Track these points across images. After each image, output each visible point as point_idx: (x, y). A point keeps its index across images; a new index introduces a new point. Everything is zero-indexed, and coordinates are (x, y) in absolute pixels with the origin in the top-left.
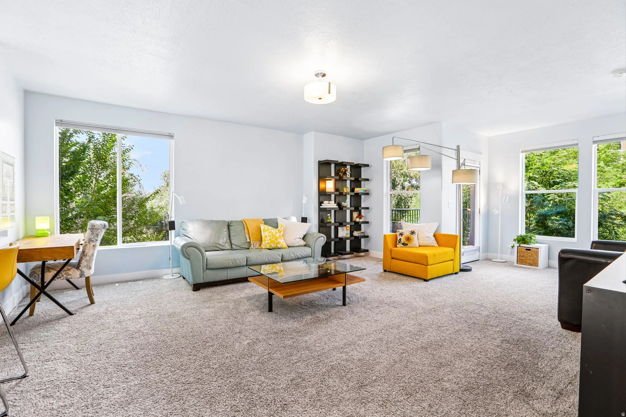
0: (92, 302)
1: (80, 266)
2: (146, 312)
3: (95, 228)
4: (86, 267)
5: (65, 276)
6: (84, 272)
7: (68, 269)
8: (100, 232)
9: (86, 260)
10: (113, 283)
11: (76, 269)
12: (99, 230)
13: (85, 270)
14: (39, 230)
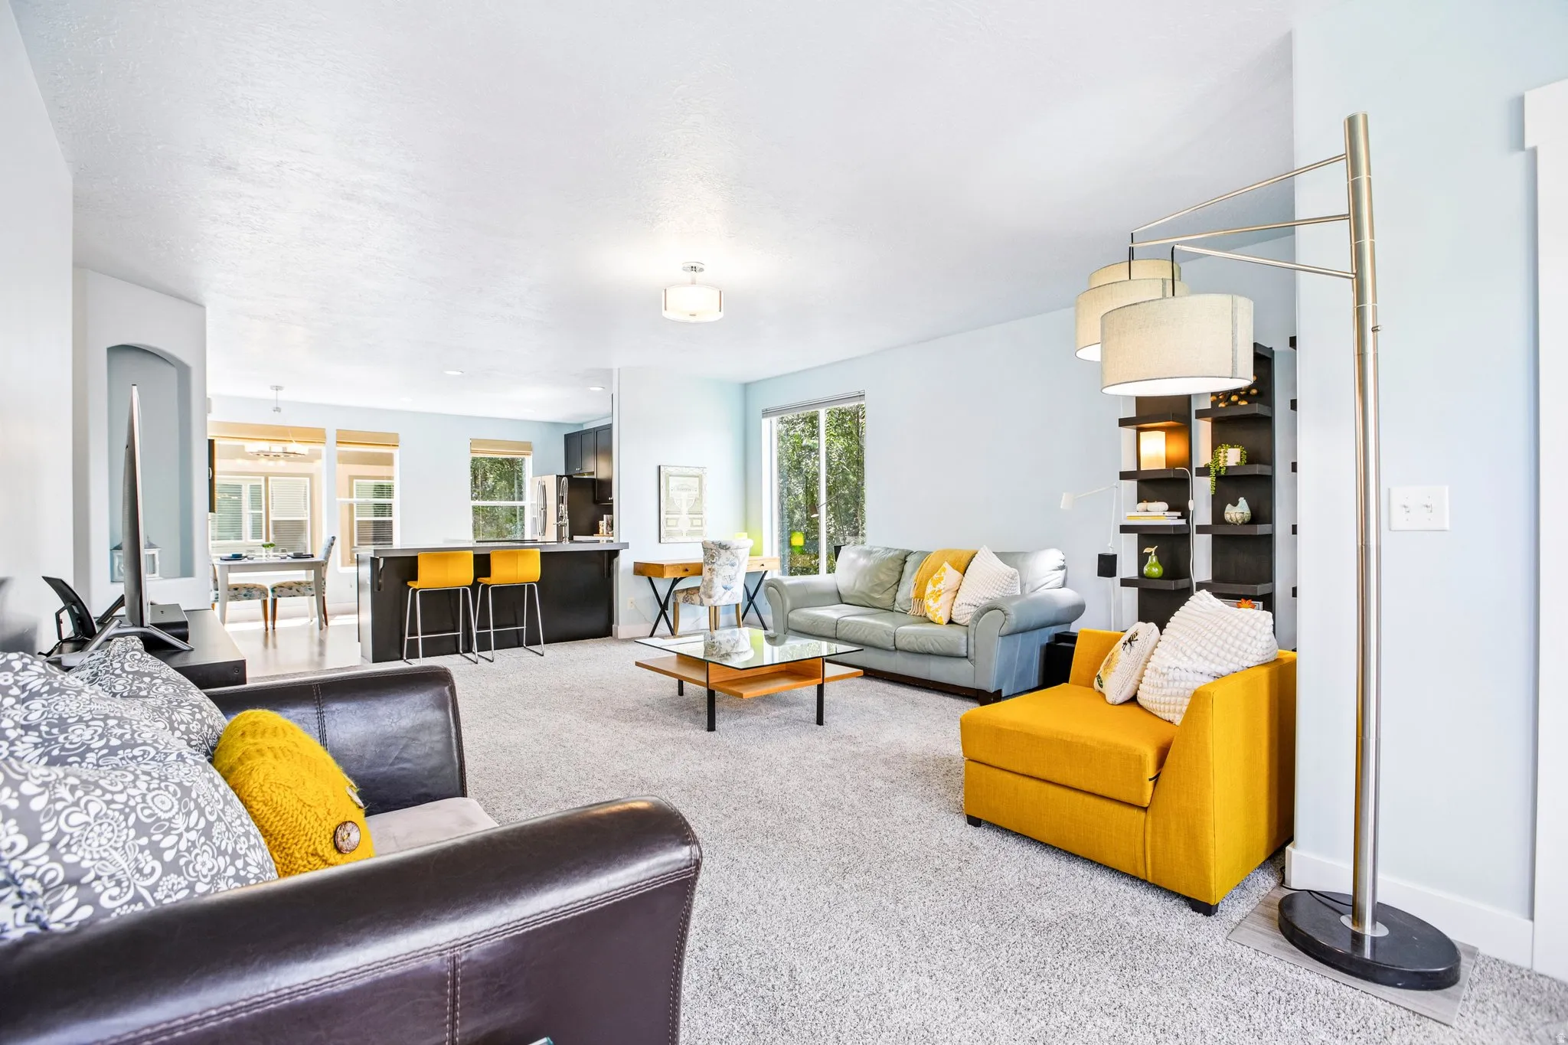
6: (704, 600)
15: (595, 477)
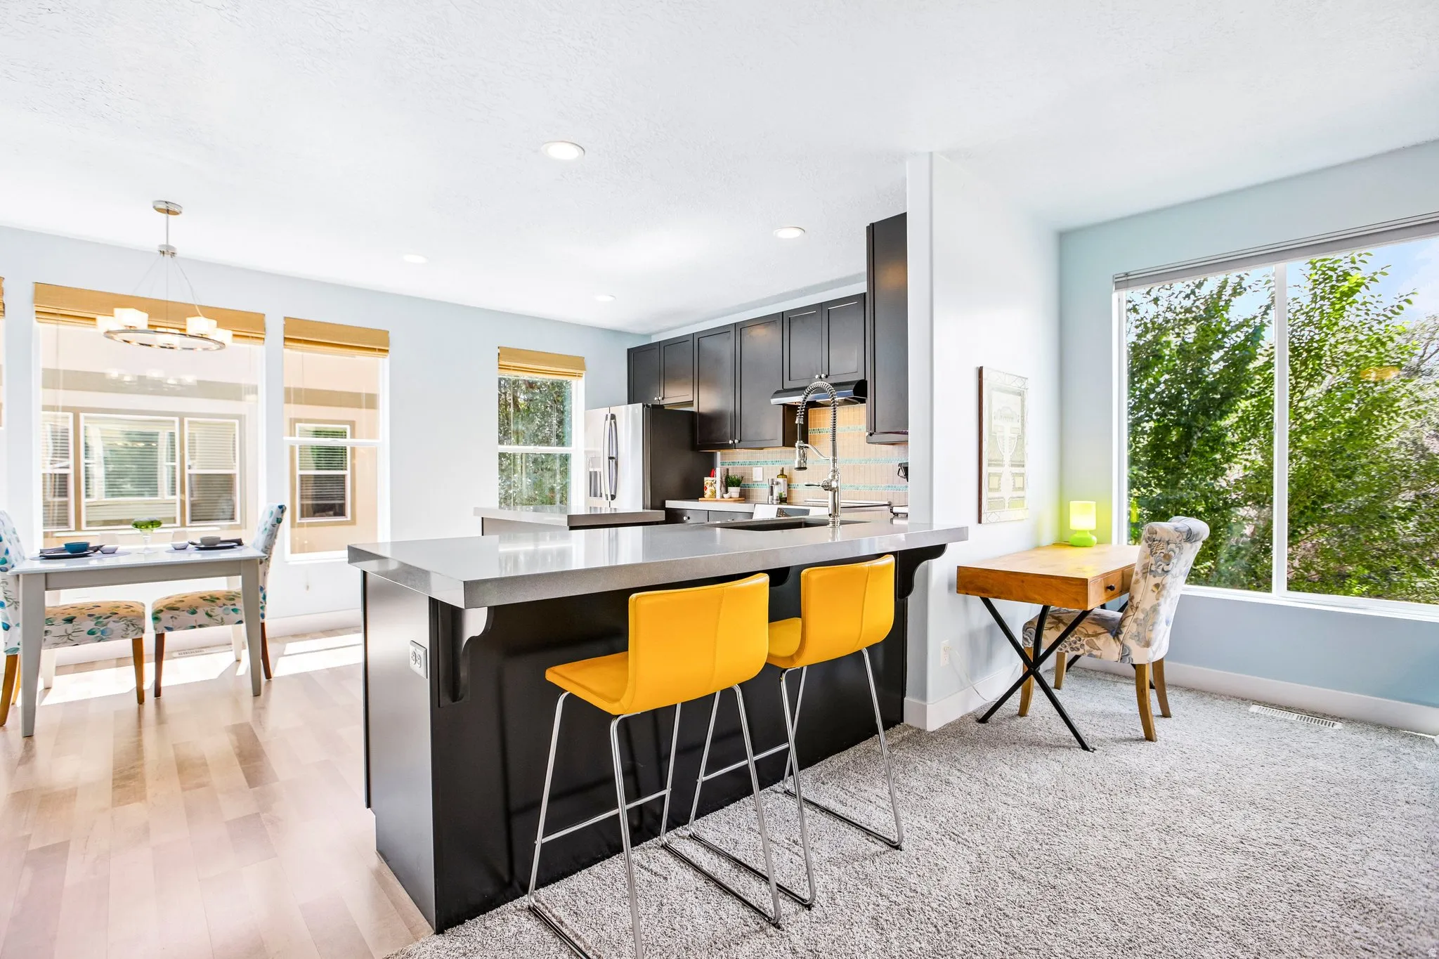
0: (1149, 737)
1: (1121, 633)
2: (1271, 840)
3: (1157, 537)
4: (1137, 638)
5: (1087, 648)
6: (1130, 650)
7: (1095, 632)
8: (1177, 550)
9: (1136, 621)
10: (1246, 700)
11: (1111, 637)
12: (1172, 546)
13: (1132, 644)
14: (1075, 532)
15: (694, 409)
